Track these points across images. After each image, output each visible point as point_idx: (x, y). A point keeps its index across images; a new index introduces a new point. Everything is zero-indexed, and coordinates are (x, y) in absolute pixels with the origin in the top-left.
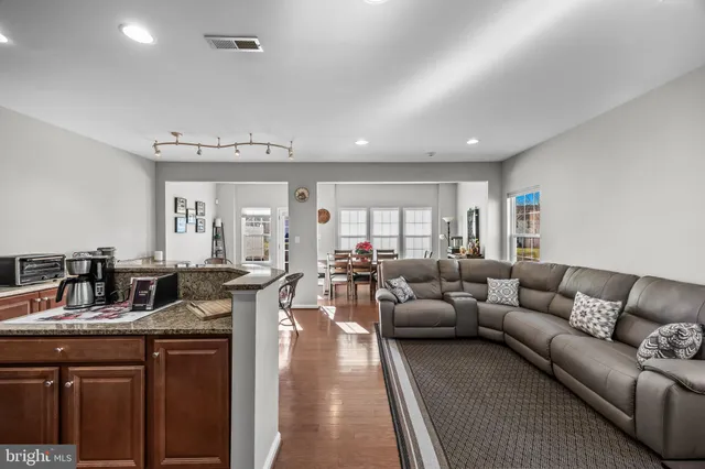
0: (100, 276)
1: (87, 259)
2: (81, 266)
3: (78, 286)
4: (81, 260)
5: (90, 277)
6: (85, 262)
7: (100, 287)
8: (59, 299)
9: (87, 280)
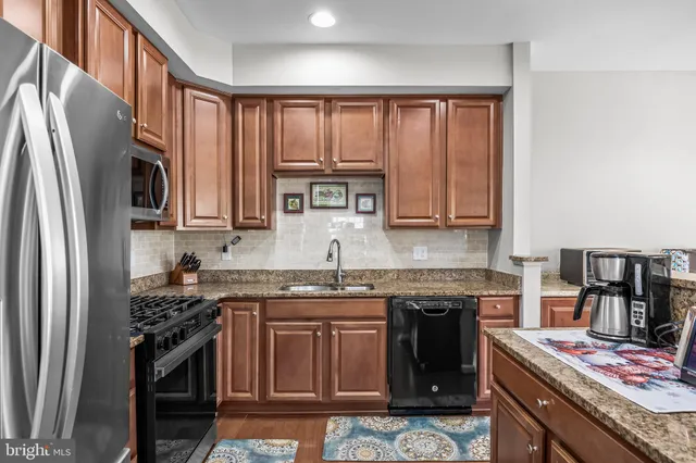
0: (639, 291)
1: (621, 256)
2: (613, 266)
3: (606, 299)
4: (611, 256)
5: (625, 289)
6: (618, 261)
7: (640, 308)
8: (577, 315)
9: (620, 294)
